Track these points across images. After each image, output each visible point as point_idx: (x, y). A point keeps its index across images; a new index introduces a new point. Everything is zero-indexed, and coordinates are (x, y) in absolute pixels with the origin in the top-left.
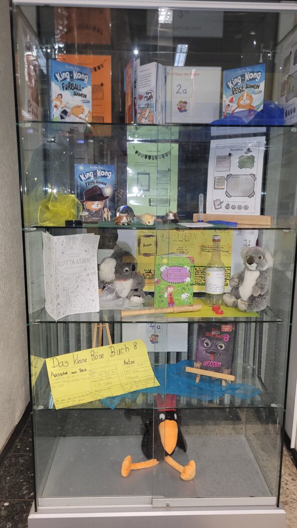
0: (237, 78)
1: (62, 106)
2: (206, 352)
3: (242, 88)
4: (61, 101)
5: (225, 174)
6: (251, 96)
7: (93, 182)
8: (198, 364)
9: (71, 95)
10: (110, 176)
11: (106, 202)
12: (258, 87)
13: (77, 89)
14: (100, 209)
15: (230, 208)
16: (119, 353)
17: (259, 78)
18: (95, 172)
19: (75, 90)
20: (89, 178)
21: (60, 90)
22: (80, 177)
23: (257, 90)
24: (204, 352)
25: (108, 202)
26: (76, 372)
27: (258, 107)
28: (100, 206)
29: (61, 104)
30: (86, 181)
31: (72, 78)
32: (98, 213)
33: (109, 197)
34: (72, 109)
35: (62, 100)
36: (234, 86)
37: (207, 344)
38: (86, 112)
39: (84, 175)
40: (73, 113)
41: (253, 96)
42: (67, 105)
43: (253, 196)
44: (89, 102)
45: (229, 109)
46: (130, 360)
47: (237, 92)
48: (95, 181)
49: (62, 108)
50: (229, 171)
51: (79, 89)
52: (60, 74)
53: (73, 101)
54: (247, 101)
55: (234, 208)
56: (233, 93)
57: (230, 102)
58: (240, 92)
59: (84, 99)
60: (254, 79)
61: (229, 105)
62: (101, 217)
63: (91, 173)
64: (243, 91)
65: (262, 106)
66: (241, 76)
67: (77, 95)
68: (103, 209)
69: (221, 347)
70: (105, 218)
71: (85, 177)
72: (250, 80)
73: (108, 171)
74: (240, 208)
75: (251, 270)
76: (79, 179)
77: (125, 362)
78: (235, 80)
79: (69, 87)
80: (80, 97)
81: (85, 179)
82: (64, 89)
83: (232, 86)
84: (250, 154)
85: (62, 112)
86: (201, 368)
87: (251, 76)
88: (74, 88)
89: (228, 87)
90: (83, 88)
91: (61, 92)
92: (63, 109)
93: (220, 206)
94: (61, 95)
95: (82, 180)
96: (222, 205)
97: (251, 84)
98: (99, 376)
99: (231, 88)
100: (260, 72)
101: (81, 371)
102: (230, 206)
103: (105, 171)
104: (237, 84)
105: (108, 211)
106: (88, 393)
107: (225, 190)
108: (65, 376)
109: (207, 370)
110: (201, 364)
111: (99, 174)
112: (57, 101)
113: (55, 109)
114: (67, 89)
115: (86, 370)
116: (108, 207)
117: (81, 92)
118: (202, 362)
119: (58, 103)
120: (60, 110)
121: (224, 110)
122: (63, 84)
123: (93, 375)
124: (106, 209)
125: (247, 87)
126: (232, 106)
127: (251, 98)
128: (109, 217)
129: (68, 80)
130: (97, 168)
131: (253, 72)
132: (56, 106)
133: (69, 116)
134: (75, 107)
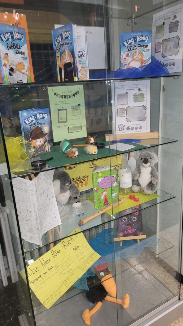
0: (130, 39)
1: (9, 64)
2: (125, 225)
3: (135, 47)
4: (8, 60)
5: (125, 107)
6: (142, 53)
7: (35, 124)
8: (121, 234)
9: (14, 54)
10: (46, 117)
11: (46, 138)
12: (147, 47)
13: (18, 48)
14: (43, 145)
15: (130, 129)
16: (68, 245)
17: (147, 40)
18: (35, 116)
19: (16, 49)
20: (32, 121)
21: (6, 50)
22: (25, 122)
23: (146, 49)
24: (124, 225)
25: (47, 138)
26: (46, 272)
27: (147, 61)
28: (42, 142)
29: (8, 63)
30: (30, 125)
31: (13, 37)
32: (42, 147)
33: (47, 133)
34: (16, 66)
35: (8, 58)
36: (129, 45)
37: (125, 220)
38: (26, 68)
39: (28, 119)
40: (17, 70)
41: (143, 53)
42: (13, 62)
43: (145, 120)
44: (26, 58)
45: (126, 61)
46: (76, 246)
47: (131, 49)
48: (37, 123)
49: (9, 66)
50: (127, 104)
51: (19, 48)
52: (4, 35)
53: (16, 58)
54: (139, 56)
55: (132, 129)
56: (129, 50)
57: (126, 56)
58: (134, 50)
59: (23, 56)
60: (143, 41)
61: (126, 59)
62: (44, 150)
63: (32, 117)
64: (135, 49)
65: (150, 60)
66: (133, 38)
67: (18, 53)
68: (45, 143)
69: (134, 219)
70: (46, 150)
71: (29, 122)
72: (141, 41)
73: (45, 114)
74: (136, 128)
75: (145, 167)
76: (24, 123)
77: (74, 249)
78: (129, 40)
79: (12, 46)
80: (21, 55)
81: (29, 123)
82: (8, 49)
83: (128, 45)
84: (140, 92)
85: (10, 70)
86: (124, 236)
87: (141, 38)
88: (16, 47)
89: (124, 45)
90: (21, 46)
91: (7, 51)
92: (11, 67)
93: (123, 129)
94: (7, 54)
95: (27, 124)
96: (124, 127)
97: (141, 44)
98: (62, 267)
99: (126, 46)
100: (148, 36)
101: (49, 269)
102: (130, 128)
103: (42, 114)
104: (131, 44)
105: (48, 144)
106: (61, 284)
107: (126, 117)
108: (40, 279)
109: (127, 236)
110: (123, 233)
111: (38, 117)
112: (5, 60)
113: (4, 68)
114: (10, 48)
115: (52, 267)
116: (47, 141)
117: (20, 51)
118: (123, 232)
119: (6, 62)
120: (9, 68)
121: (122, 62)
122: (7, 43)
123: (58, 268)
124: (46, 143)
125: (139, 46)
126: (128, 60)
127: (142, 55)
128: (49, 148)
129: (10, 40)
130: (36, 112)
131: (143, 36)
132: (5, 65)
133: (15, 72)
134: (18, 64)
